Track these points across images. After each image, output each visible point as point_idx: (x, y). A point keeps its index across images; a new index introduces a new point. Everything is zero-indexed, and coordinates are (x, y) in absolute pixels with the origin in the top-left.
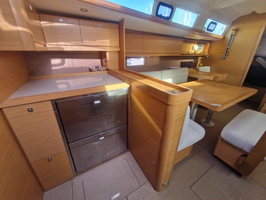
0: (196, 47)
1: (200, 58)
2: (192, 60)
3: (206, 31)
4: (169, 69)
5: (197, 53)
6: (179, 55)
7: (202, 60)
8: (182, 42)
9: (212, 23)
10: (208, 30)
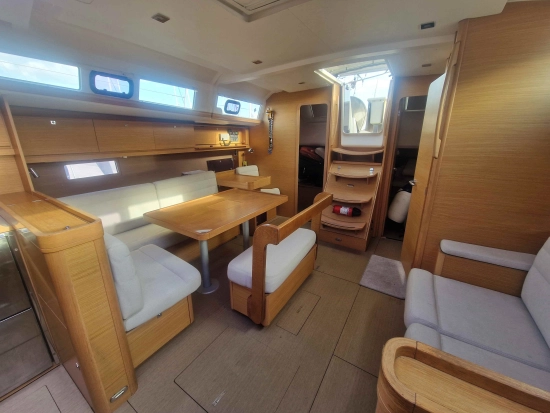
0: (226, 136)
1: (240, 153)
2: (230, 157)
3: (224, 113)
4: (183, 175)
5: (231, 145)
6: (193, 150)
7: (243, 155)
8: (192, 130)
9: (229, 102)
10: (226, 111)
